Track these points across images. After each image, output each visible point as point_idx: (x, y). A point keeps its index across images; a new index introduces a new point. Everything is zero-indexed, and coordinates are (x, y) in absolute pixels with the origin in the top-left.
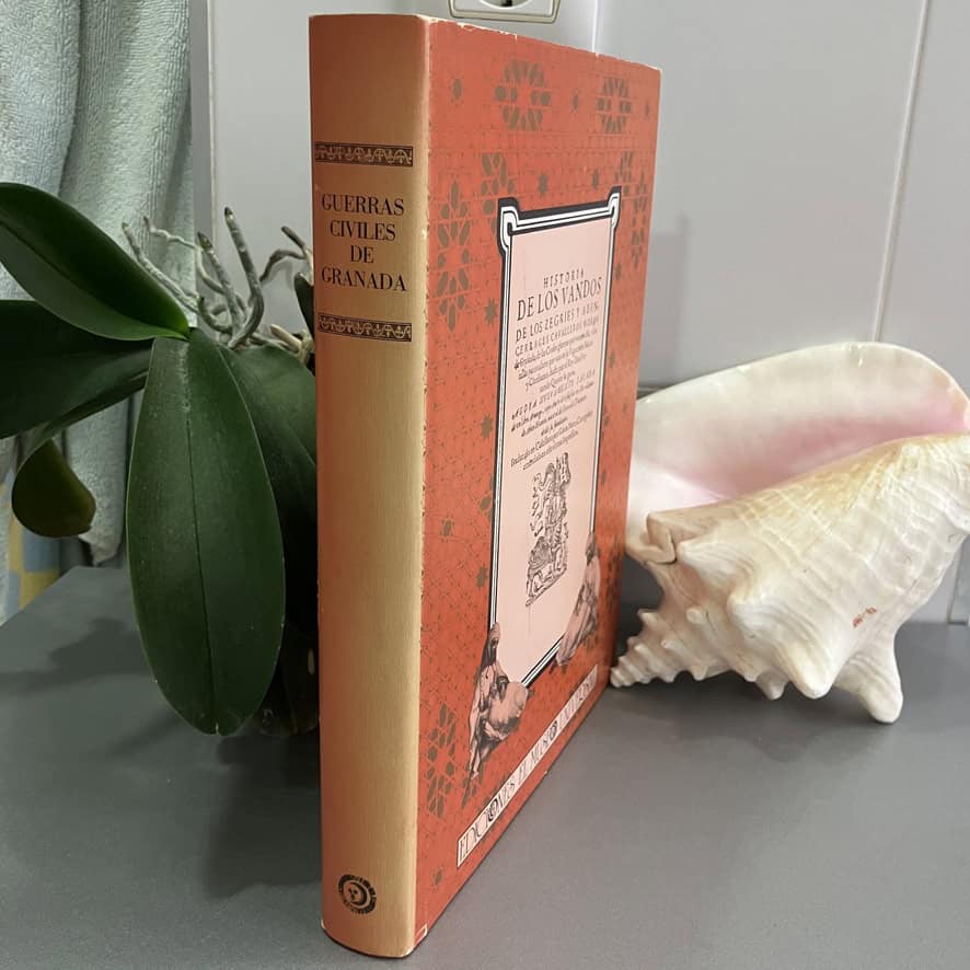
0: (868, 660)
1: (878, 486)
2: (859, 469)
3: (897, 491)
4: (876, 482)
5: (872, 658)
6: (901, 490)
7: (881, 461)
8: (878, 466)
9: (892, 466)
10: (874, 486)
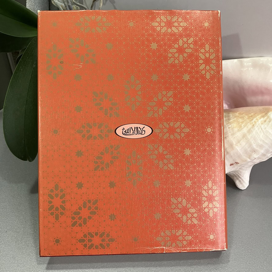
0: (237, 173)
1: (253, 125)
2: (251, 116)
3: (259, 129)
4: (254, 123)
5: (238, 173)
6: (260, 129)
7: (260, 116)
8: (258, 117)
9: (262, 119)
10: (252, 125)
